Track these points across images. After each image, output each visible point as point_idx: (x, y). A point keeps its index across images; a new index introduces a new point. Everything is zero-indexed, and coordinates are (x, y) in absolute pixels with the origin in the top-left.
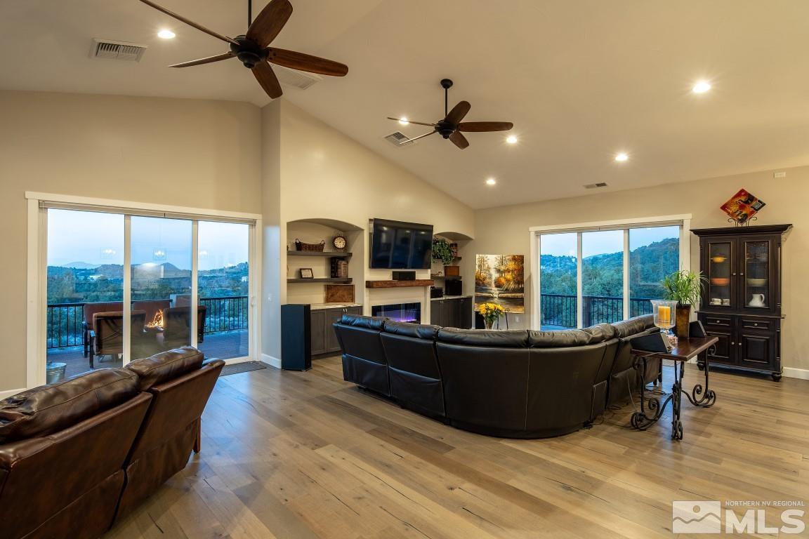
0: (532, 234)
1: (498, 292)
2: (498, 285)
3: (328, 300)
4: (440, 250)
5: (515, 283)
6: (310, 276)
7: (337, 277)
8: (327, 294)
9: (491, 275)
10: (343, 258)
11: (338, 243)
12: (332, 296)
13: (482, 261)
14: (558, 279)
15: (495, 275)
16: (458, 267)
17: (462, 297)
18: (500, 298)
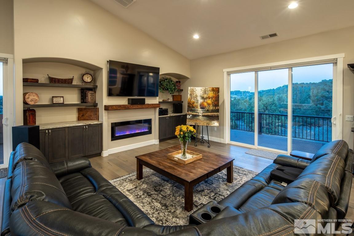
0: (225, 74)
1: (202, 112)
2: (202, 107)
3: (79, 119)
4: (167, 85)
5: (213, 106)
6: (62, 102)
7: (86, 102)
8: (79, 114)
9: (198, 101)
10: (90, 89)
11: (86, 79)
12: (83, 116)
13: (192, 91)
14: (242, 101)
15: (200, 101)
16: (181, 95)
17: (182, 114)
18: (203, 116)
